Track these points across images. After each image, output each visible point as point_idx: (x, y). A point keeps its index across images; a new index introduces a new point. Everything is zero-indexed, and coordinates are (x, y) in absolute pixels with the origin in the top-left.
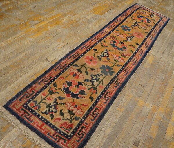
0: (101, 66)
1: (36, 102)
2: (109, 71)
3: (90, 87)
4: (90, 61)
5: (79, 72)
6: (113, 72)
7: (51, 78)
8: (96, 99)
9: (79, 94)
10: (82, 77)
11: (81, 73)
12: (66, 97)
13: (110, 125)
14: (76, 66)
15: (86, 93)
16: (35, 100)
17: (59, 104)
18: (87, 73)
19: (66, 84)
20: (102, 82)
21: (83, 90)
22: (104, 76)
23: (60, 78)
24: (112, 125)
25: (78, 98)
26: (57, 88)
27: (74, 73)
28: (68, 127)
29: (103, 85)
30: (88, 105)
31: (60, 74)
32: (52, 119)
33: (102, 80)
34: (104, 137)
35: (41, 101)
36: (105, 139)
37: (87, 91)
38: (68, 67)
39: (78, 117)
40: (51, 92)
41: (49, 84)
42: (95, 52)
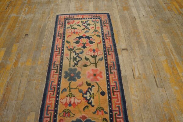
0: (80, 75)
1: (98, 22)
2: (70, 75)
3: (75, 49)
4: (95, 73)
5: (94, 55)
6: (65, 77)
7: (106, 38)
8: (65, 43)
9: (78, 40)
10: (87, 53)
11: (91, 56)
12: (85, 34)
13: (47, 36)
14: (101, 60)
15: (75, 43)
16: (99, 23)
17: (85, 29)
18: (87, 59)
19: (93, 41)
20: (69, 59)
21: (79, 44)
22: (72, 67)
23: (101, 41)
24: (46, 36)
25: (77, 38)
26: (95, 35)
27: (96, 52)
28: (70, 22)
29: (67, 57)
30: (68, 37)
31: (104, 45)
32: (81, 21)
33: (70, 61)
34: (48, 29)
35: (95, 24)
36: (47, 28)
37: (75, 45)
38: (105, 54)
39: (68, 29)
40: (96, 31)
41: (103, 34)
42: (101, 91)
